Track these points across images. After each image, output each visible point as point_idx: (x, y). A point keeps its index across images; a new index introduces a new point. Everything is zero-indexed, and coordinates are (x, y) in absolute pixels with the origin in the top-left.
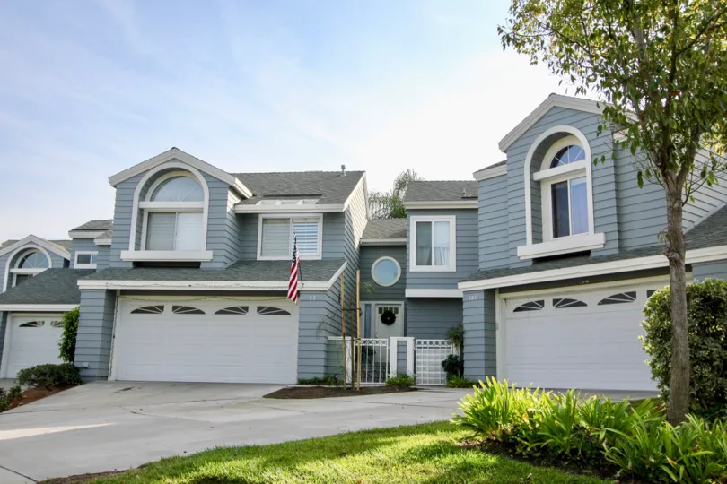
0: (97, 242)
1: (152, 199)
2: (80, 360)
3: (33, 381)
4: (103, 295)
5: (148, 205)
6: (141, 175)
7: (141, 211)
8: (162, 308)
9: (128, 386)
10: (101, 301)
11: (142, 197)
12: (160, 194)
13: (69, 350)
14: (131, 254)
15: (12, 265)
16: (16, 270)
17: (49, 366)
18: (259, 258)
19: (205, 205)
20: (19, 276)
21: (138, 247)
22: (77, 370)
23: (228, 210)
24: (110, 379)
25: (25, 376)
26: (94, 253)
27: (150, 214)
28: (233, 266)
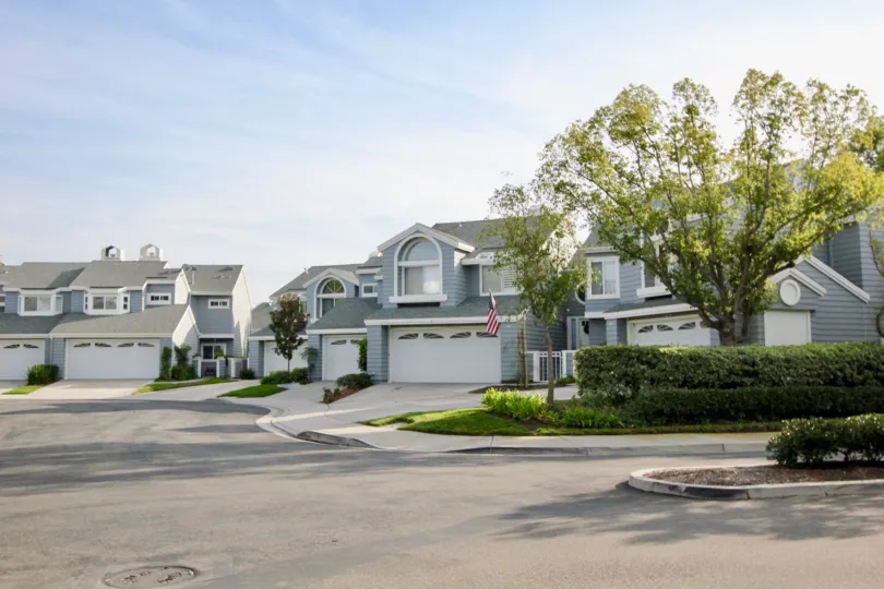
0: (376, 278)
1: (406, 259)
2: (371, 370)
3: (345, 385)
4: (380, 329)
5: (404, 264)
6: (397, 244)
7: (400, 268)
8: (417, 335)
9: (399, 386)
10: (379, 332)
11: (400, 259)
12: (410, 256)
13: (363, 364)
14: (395, 299)
15: (318, 292)
16: (322, 296)
17: (353, 375)
18: (482, 294)
19: (440, 262)
20: (324, 300)
21: (400, 294)
22: (369, 377)
23: (455, 265)
24: (389, 381)
25: (341, 381)
26: (374, 285)
27: (406, 269)
28: (462, 303)
